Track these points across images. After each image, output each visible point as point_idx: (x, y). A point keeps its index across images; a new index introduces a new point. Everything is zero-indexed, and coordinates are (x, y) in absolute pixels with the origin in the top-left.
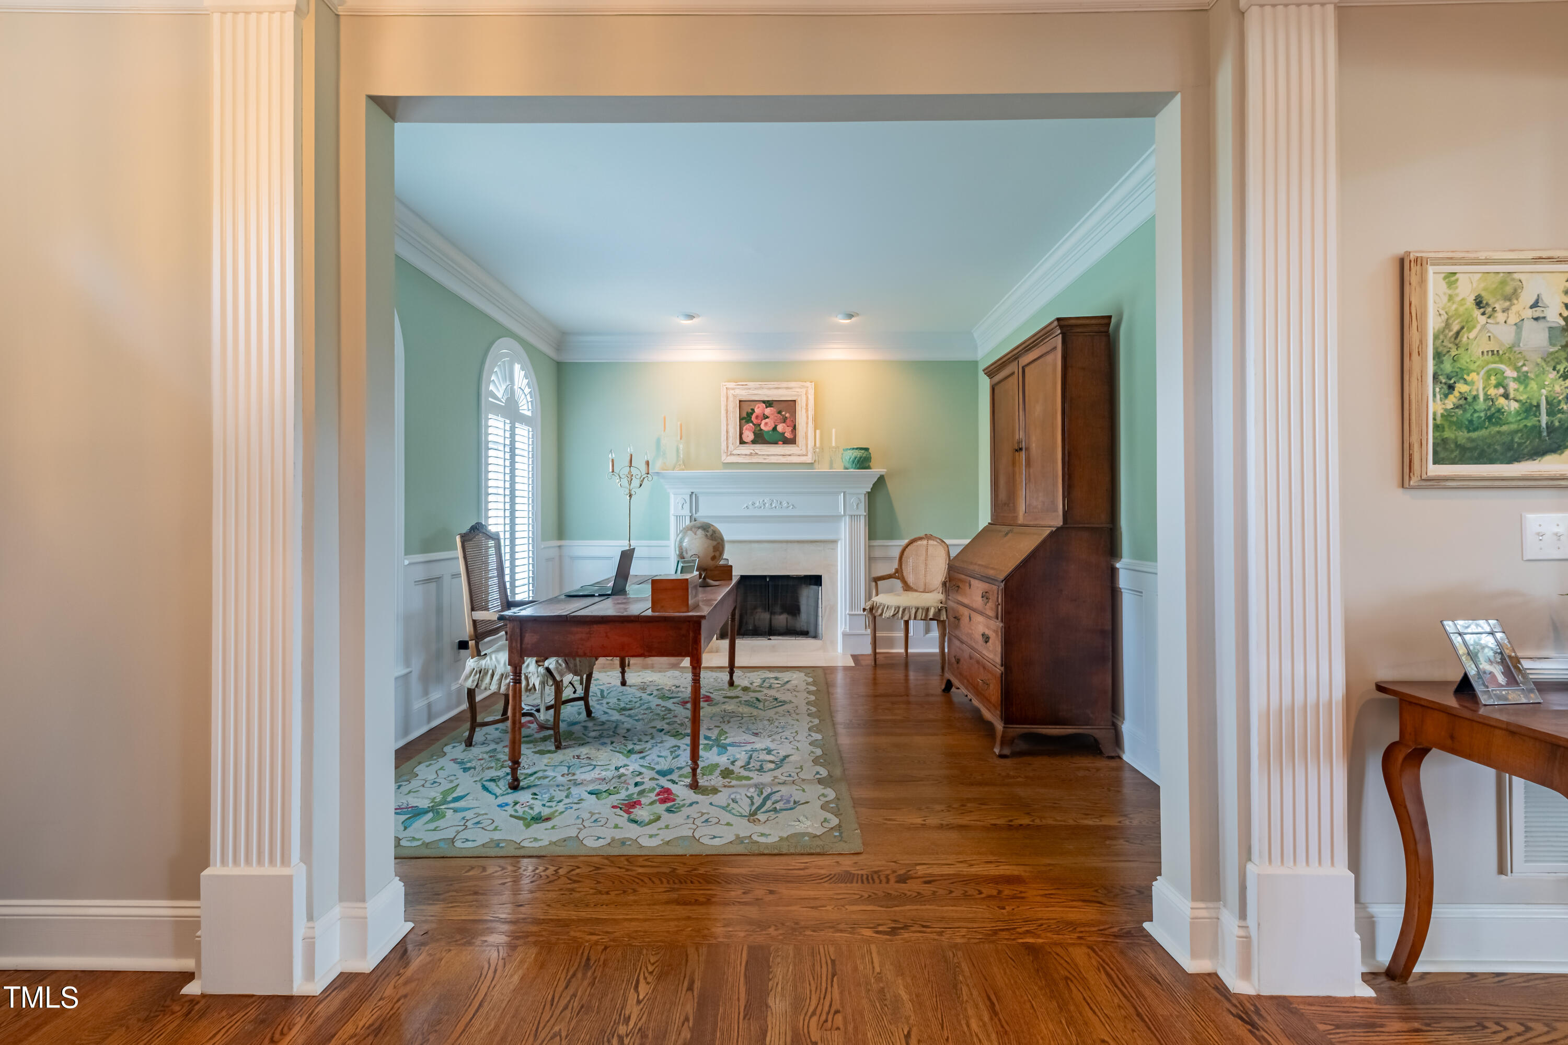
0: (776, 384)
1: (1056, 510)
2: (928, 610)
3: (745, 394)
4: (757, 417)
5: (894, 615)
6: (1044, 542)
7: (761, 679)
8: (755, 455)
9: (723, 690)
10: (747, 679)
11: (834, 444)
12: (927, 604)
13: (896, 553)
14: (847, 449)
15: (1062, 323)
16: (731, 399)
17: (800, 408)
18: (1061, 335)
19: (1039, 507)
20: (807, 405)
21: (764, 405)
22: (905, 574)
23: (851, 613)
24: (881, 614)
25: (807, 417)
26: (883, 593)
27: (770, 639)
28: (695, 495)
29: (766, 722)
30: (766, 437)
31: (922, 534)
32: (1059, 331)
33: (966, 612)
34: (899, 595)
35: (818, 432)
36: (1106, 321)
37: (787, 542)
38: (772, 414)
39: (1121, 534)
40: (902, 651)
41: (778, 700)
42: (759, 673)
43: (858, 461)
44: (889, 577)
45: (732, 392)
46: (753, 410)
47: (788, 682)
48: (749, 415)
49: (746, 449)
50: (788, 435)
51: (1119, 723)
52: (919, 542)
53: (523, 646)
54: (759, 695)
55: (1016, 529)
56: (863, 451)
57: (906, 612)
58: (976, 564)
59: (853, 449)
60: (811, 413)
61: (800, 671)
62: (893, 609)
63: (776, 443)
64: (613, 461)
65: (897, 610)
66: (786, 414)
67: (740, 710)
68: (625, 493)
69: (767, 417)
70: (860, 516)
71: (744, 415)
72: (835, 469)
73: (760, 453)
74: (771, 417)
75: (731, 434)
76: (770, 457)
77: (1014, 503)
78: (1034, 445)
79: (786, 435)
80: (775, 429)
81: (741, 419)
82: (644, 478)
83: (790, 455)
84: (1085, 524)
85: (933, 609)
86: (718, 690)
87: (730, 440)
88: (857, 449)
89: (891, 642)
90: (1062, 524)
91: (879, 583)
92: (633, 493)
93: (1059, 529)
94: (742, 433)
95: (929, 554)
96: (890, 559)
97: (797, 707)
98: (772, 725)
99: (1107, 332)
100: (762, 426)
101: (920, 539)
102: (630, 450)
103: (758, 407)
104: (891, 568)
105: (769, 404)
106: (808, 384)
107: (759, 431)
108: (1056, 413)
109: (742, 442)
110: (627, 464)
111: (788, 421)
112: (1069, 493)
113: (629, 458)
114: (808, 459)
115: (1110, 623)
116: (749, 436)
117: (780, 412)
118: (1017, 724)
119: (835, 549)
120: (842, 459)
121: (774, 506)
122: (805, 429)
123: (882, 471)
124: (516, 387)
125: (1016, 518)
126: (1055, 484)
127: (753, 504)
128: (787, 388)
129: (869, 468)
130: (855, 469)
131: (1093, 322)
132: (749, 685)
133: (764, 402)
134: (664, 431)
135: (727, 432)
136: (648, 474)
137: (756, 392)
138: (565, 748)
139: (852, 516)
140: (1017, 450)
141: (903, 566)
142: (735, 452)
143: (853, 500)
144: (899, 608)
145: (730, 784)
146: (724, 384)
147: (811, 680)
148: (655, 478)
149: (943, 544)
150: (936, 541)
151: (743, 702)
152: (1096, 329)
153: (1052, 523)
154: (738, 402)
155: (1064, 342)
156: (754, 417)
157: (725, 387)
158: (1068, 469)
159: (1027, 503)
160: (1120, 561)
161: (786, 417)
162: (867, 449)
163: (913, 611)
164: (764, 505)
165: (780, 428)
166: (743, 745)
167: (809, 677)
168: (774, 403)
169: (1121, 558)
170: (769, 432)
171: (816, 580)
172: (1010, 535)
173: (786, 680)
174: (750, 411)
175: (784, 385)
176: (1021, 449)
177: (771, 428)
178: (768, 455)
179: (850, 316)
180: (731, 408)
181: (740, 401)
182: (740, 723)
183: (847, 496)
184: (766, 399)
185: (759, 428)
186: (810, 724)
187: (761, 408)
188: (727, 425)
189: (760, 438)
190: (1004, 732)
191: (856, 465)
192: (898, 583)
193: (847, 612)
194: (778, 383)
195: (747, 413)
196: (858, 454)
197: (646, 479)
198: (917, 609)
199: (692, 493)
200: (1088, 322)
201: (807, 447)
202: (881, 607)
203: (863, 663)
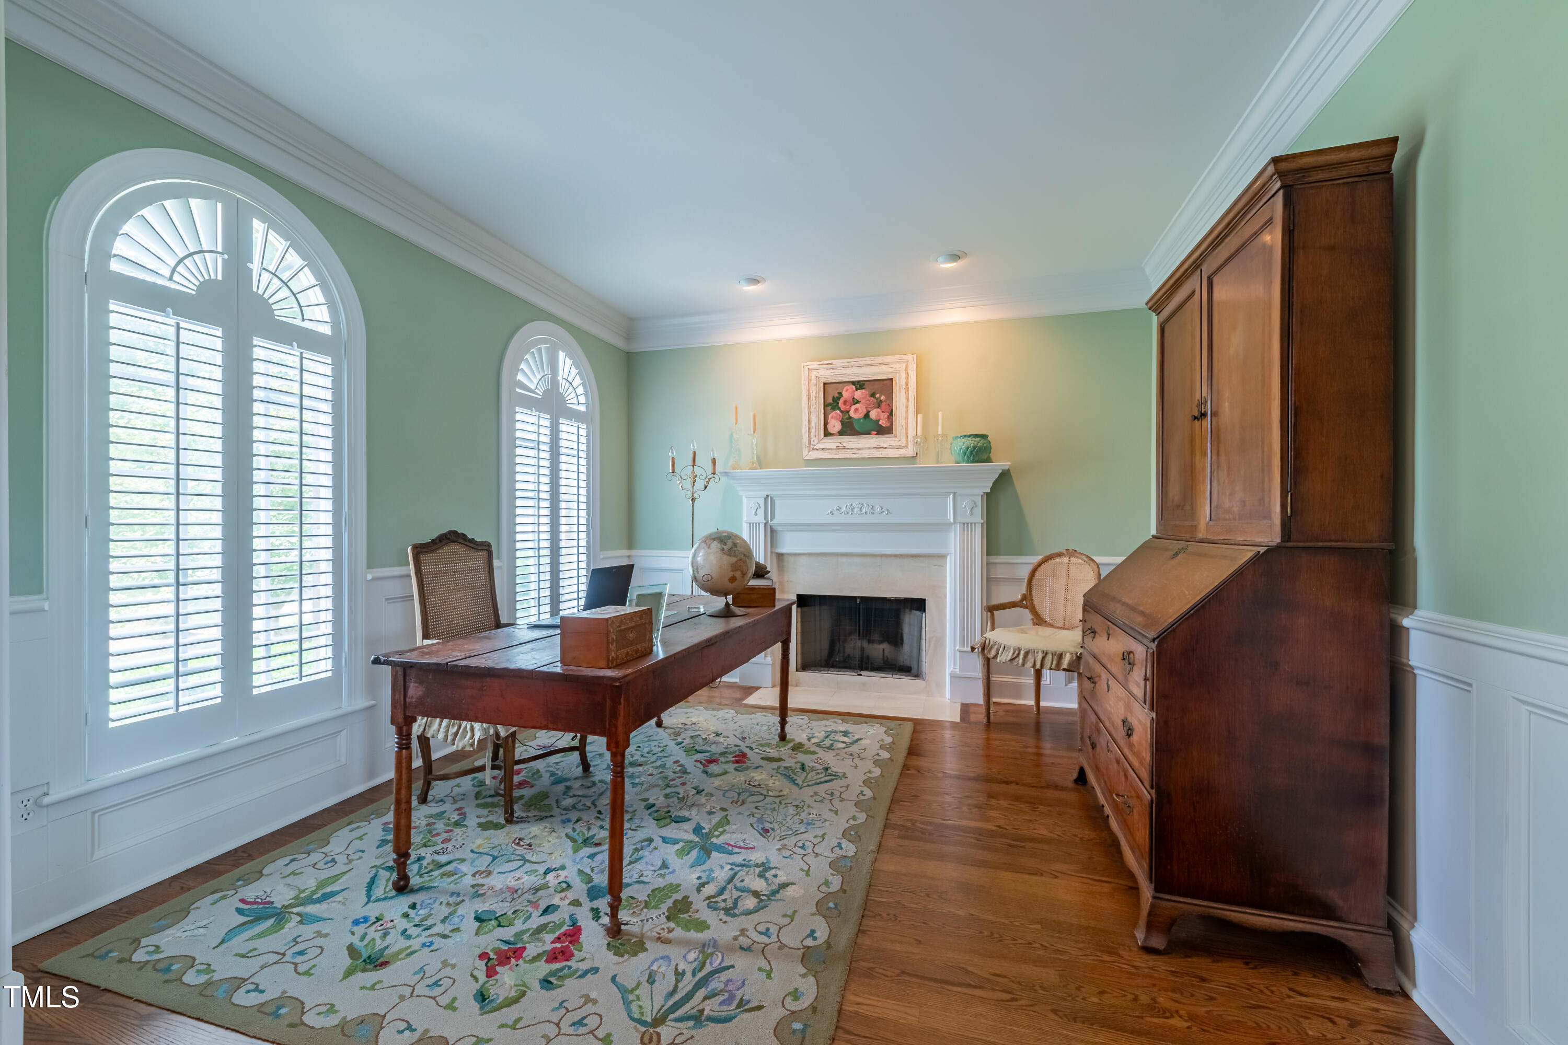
0: (868, 360)
1: (1268, 516)
2: (1061, 656)
3: (829, 375)
4: (845, 402)
5: (1012, 660)
6: (1239, 574)
7: (826, 732)
8: (842, 449)
9: (769, 745)
10: (809, 730)
11: (940, 432)
12: (1059, 648)
13: (1025, 573)
14: (957, 438)
15: (1284, 166)
16: (814, 382)
17: (898, 388)
18: (1281, 192)
19: (1236, 509)
20: (907, 384)
21: (854, 387)
22: (1036, 602)
23: (962, 649)
24: (995, 657)
25: (908, 399)
26: (1004, 626)
27: (861, 675)
28: (771, 498)
29: (791, 810)
30: (857, 427)
31: (1061, 549)
32: (1279, 184)
33: (1104, 675)
34: (1023, 632)
35: (919, 416)
36: (1384, 150)
37: (882, 556)
38: (863, 398)
39: (1415, 560)
40: (1032, 703)
41: (829, 771)
42: (827, 723)
43: (971, 453)
44: (1013, 605)
45: (815, 373)
46: (840, 394)
47: (858, 740)
48: (836, 400)
49: (831, 443)
50: (883, 423)
51: (1405, 925)
52: (1058, 560)
53: (408, 700)
54: (808, 760)
55: (1193, 547)
56: (978, 439)
57: (1030, 656)
58: (1119, 601)
59: (965, 436)
60: (912, 393)
61: (881, 724)
62: (1012, 651)
63: (869, 433)
64: (673, 459)
65: (1017, 652)
66: (880, 396)
67: (771, 783)
68: (688, 496)
69: (858, 402)
70: (975, 524)
71: (830, 400)
72: (942, 463)
73: (848, 446)
74: (863, 401)
75: (813, 425)
76: (860, 451)
77: (1192, 505)
78: (1227, 404)
79: (880, 423)
80: (867, 416)
81: (825, 406)
82: (710, 479)
83: (885, 448)
84: (1330, 541)
85: (1068, 655)
86: (762, 745)
87: (813, 432)
88: (970, 436)
89: (1017, 690)
90: (1279, 540)
91: (995, 613)
92: (696, 496)
93: (1271, 550)
94: (828, 423)
95: (1070, 576)
96: (1018, 580)
97: (848, 786)
98: (797, 817)
99: (1388, 172)
100: (852, 414)
101: (1059, 555)
102: (694, 446)
103: (847, 390)
104: (1014, 593)
105: (859, 385)
106: (909, 357)
107: (847, 419)
108: (1270, 339)
109: (827, 434)
110: (691, 463)
111: (883, 405)
112: (1295, 484)
113: (692, 456)
114: (910, 452)
115: (1386, 732)
116: (835, 425)
117: (873, 395)
118: (1180, 895)
119: (943, 566)
120: (951, 450)
121: (864, 511)
122: (904, 415)
123: (1004, 464)
124: (560, 378)
125: (1195, 528)
126: (1266, 469)
127: (839, 509)
128: (882, 364)
129: (989, 460)
130: (967, 462)
131: (1354, 154)
132: (805, 741)
133: (853, 383)
134: (736, 423)
135: (809, 422)
136: (714, 474)
137: (844, 371)
138: (518, 822)
139: (964, 524)
140: (1195, 418)
141: (1034, 592)
142: (818, 446)
143: (965, 503)
144: (1020, 650)
145: (671, 935)
146: (805, 364)
147: (889, 740)
148: (724, 479)
149: (1091, 563)
150: (1082, 559)
151: (782, 769)
152: (1361, 169)
153: (1258, 539)
154: (822, 385)
155: (1288, 203)
156: (841, 402)
157: (807, 368)
158: (1295, 439)
159: (1214, 504)
160: (1412, 613)
161: (881, 401)
162: (984, 437)
163: (1039, 657)
164: (852, 510)
165: (873, 414)
166: (736, 850)
167: (889, 735)
168: (866, 383)
169: (1415, 607)
170: (859, 419)
171: (919, 605)
172: (1180, 557)
173: (857, 737)
174: (837, 395)
175: (879, 360)
176: (1203, 415)
177: (862, 415)
178: (858, 449)
179: (955, 257)
180: (813, 393)
181: (825, 384)
182: (756, 808)
183: (959, 499)
184: (856, 379)
185: (847, 416)
186: (851, 822)
187: (850, 390)
188: (809, 414)
189: (848, 428)
190: (1153, 906)
191: (968, 457)
192: (1027, 614)
193: (958, 648)
194: (872, 358)
195: (833, 397)
196: (971, 442)
197: (713, 479)
198: (1045, 654)
199: (767, 496)
200: (1342, 156)
201: (907, 437)
202: (996, 647)
203: (973, 718)
